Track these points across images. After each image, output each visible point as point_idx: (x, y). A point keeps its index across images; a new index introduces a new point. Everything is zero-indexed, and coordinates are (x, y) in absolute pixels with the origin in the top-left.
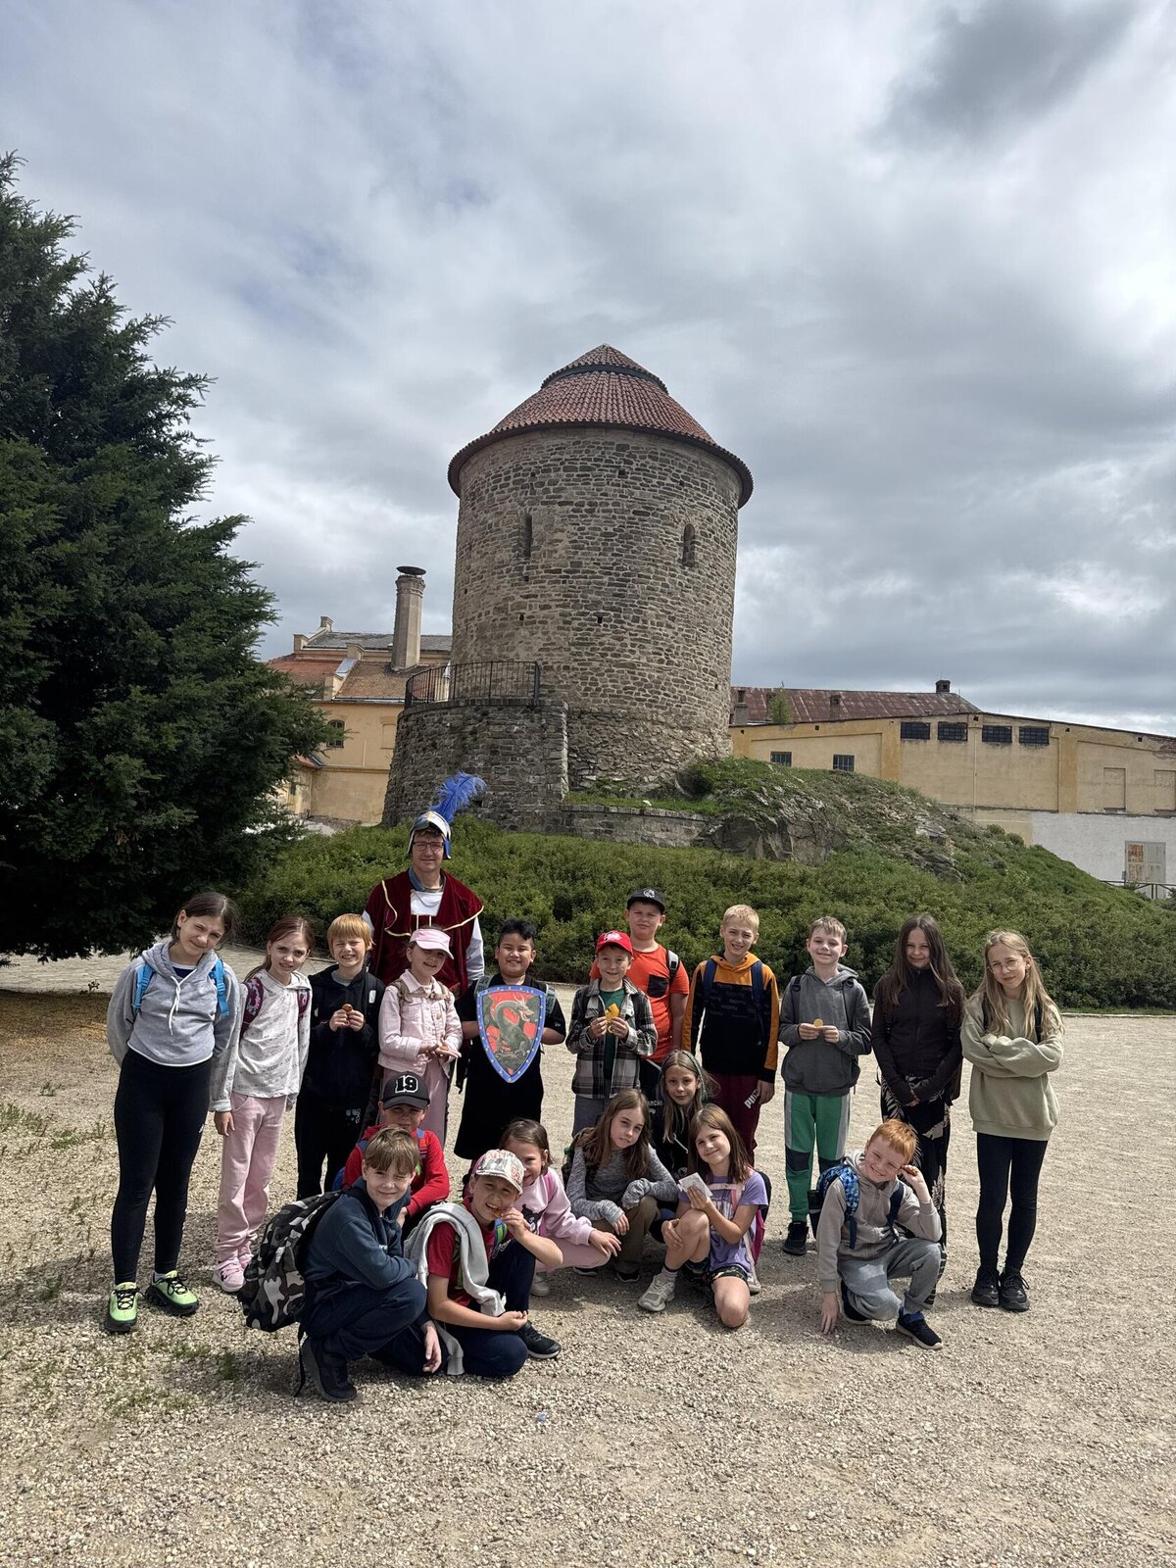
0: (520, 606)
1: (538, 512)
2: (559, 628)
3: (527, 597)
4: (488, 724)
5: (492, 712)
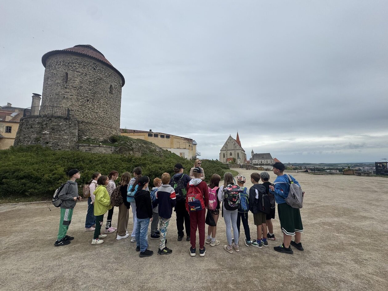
0: (63, 94)
1: (70, 73)
2: (76, 101)
3: (66, 92)
4: (51, 122)
5: (53, 119)
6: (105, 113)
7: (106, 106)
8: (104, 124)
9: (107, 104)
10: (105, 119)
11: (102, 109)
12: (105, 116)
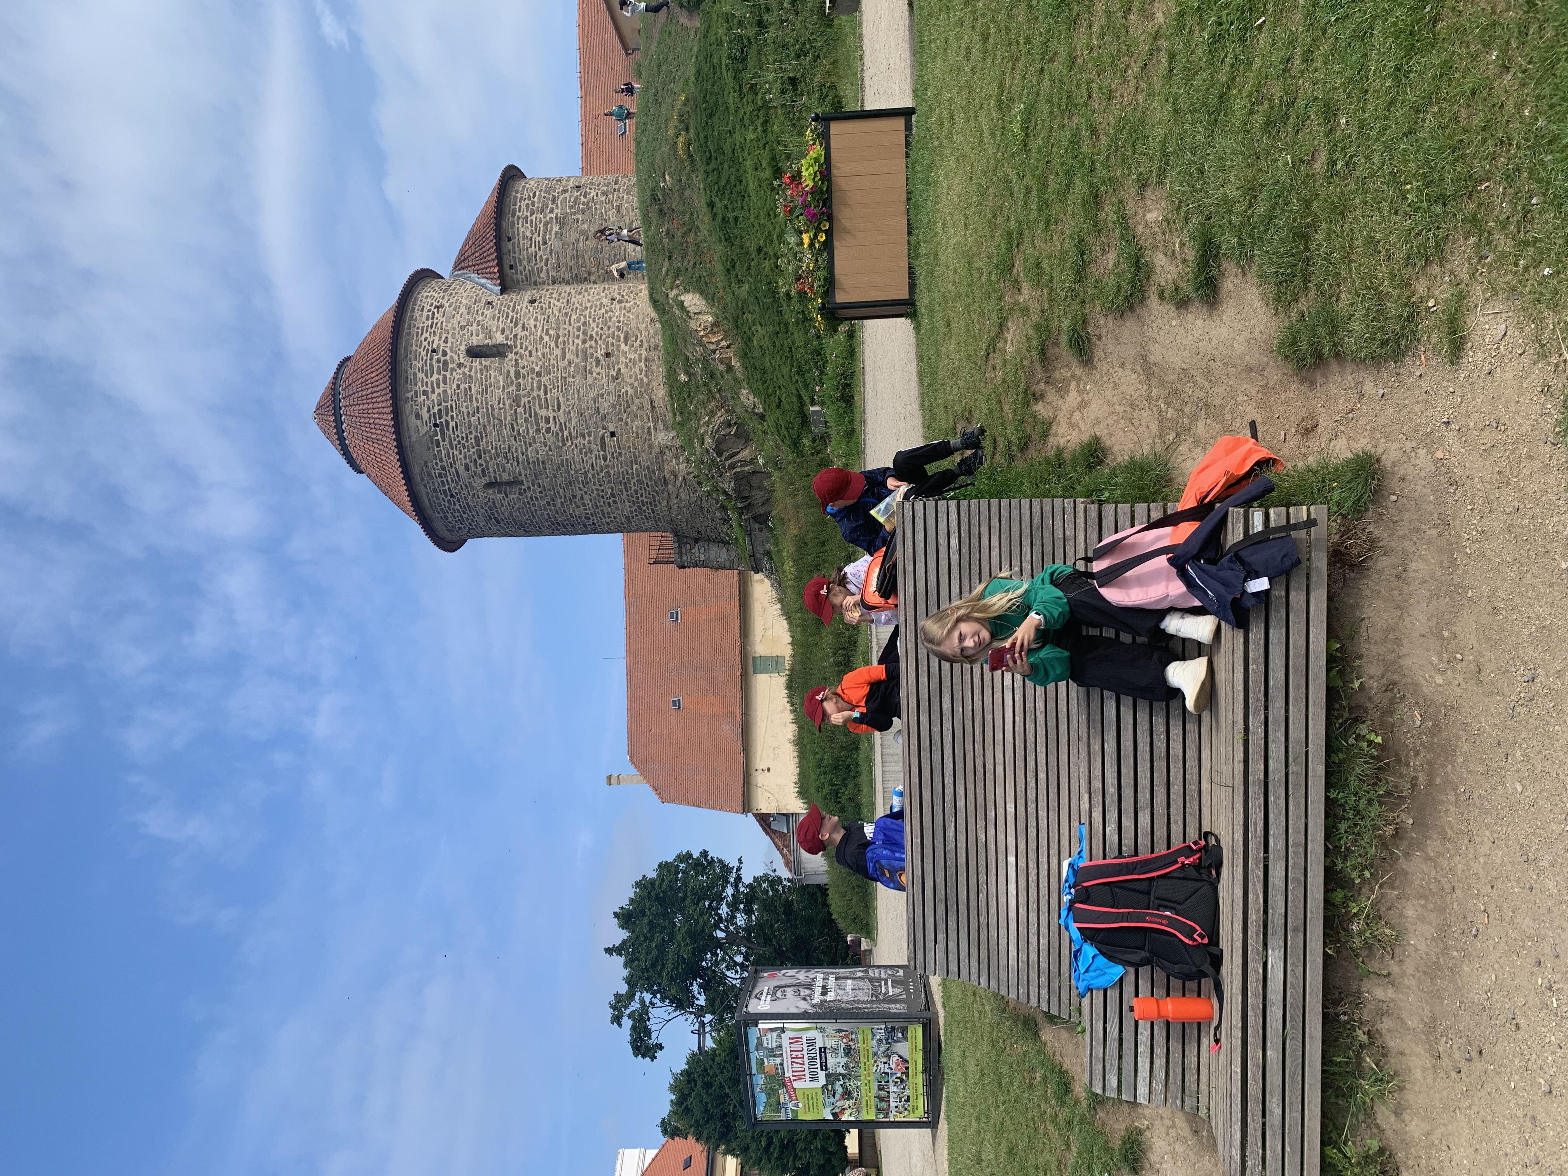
6: (615, 502)
7: (587, 497)
8: (657, 498)
9: (574, 496)
10: (637, 498)
11: (607, 509)
12: (624, 497)
